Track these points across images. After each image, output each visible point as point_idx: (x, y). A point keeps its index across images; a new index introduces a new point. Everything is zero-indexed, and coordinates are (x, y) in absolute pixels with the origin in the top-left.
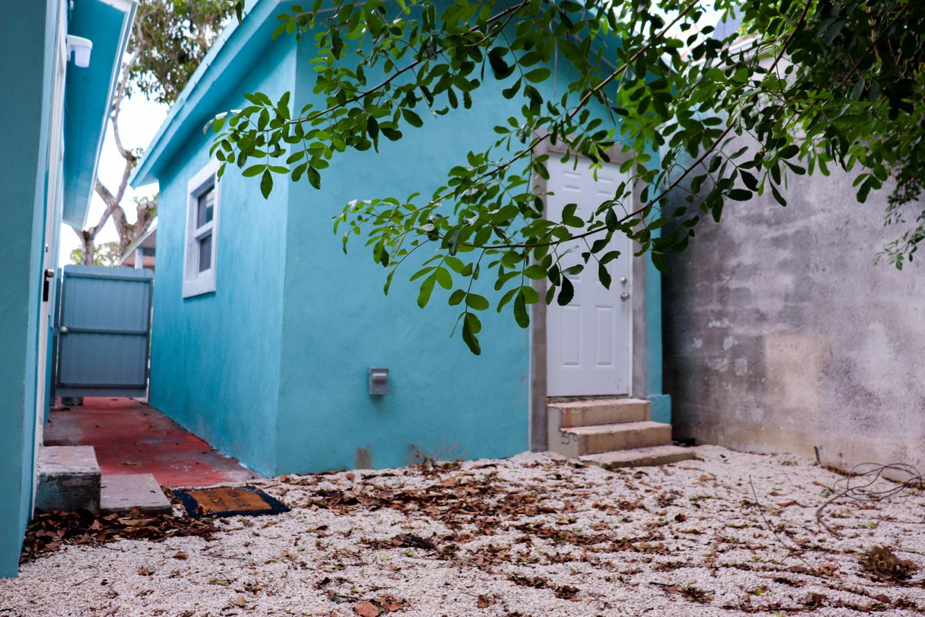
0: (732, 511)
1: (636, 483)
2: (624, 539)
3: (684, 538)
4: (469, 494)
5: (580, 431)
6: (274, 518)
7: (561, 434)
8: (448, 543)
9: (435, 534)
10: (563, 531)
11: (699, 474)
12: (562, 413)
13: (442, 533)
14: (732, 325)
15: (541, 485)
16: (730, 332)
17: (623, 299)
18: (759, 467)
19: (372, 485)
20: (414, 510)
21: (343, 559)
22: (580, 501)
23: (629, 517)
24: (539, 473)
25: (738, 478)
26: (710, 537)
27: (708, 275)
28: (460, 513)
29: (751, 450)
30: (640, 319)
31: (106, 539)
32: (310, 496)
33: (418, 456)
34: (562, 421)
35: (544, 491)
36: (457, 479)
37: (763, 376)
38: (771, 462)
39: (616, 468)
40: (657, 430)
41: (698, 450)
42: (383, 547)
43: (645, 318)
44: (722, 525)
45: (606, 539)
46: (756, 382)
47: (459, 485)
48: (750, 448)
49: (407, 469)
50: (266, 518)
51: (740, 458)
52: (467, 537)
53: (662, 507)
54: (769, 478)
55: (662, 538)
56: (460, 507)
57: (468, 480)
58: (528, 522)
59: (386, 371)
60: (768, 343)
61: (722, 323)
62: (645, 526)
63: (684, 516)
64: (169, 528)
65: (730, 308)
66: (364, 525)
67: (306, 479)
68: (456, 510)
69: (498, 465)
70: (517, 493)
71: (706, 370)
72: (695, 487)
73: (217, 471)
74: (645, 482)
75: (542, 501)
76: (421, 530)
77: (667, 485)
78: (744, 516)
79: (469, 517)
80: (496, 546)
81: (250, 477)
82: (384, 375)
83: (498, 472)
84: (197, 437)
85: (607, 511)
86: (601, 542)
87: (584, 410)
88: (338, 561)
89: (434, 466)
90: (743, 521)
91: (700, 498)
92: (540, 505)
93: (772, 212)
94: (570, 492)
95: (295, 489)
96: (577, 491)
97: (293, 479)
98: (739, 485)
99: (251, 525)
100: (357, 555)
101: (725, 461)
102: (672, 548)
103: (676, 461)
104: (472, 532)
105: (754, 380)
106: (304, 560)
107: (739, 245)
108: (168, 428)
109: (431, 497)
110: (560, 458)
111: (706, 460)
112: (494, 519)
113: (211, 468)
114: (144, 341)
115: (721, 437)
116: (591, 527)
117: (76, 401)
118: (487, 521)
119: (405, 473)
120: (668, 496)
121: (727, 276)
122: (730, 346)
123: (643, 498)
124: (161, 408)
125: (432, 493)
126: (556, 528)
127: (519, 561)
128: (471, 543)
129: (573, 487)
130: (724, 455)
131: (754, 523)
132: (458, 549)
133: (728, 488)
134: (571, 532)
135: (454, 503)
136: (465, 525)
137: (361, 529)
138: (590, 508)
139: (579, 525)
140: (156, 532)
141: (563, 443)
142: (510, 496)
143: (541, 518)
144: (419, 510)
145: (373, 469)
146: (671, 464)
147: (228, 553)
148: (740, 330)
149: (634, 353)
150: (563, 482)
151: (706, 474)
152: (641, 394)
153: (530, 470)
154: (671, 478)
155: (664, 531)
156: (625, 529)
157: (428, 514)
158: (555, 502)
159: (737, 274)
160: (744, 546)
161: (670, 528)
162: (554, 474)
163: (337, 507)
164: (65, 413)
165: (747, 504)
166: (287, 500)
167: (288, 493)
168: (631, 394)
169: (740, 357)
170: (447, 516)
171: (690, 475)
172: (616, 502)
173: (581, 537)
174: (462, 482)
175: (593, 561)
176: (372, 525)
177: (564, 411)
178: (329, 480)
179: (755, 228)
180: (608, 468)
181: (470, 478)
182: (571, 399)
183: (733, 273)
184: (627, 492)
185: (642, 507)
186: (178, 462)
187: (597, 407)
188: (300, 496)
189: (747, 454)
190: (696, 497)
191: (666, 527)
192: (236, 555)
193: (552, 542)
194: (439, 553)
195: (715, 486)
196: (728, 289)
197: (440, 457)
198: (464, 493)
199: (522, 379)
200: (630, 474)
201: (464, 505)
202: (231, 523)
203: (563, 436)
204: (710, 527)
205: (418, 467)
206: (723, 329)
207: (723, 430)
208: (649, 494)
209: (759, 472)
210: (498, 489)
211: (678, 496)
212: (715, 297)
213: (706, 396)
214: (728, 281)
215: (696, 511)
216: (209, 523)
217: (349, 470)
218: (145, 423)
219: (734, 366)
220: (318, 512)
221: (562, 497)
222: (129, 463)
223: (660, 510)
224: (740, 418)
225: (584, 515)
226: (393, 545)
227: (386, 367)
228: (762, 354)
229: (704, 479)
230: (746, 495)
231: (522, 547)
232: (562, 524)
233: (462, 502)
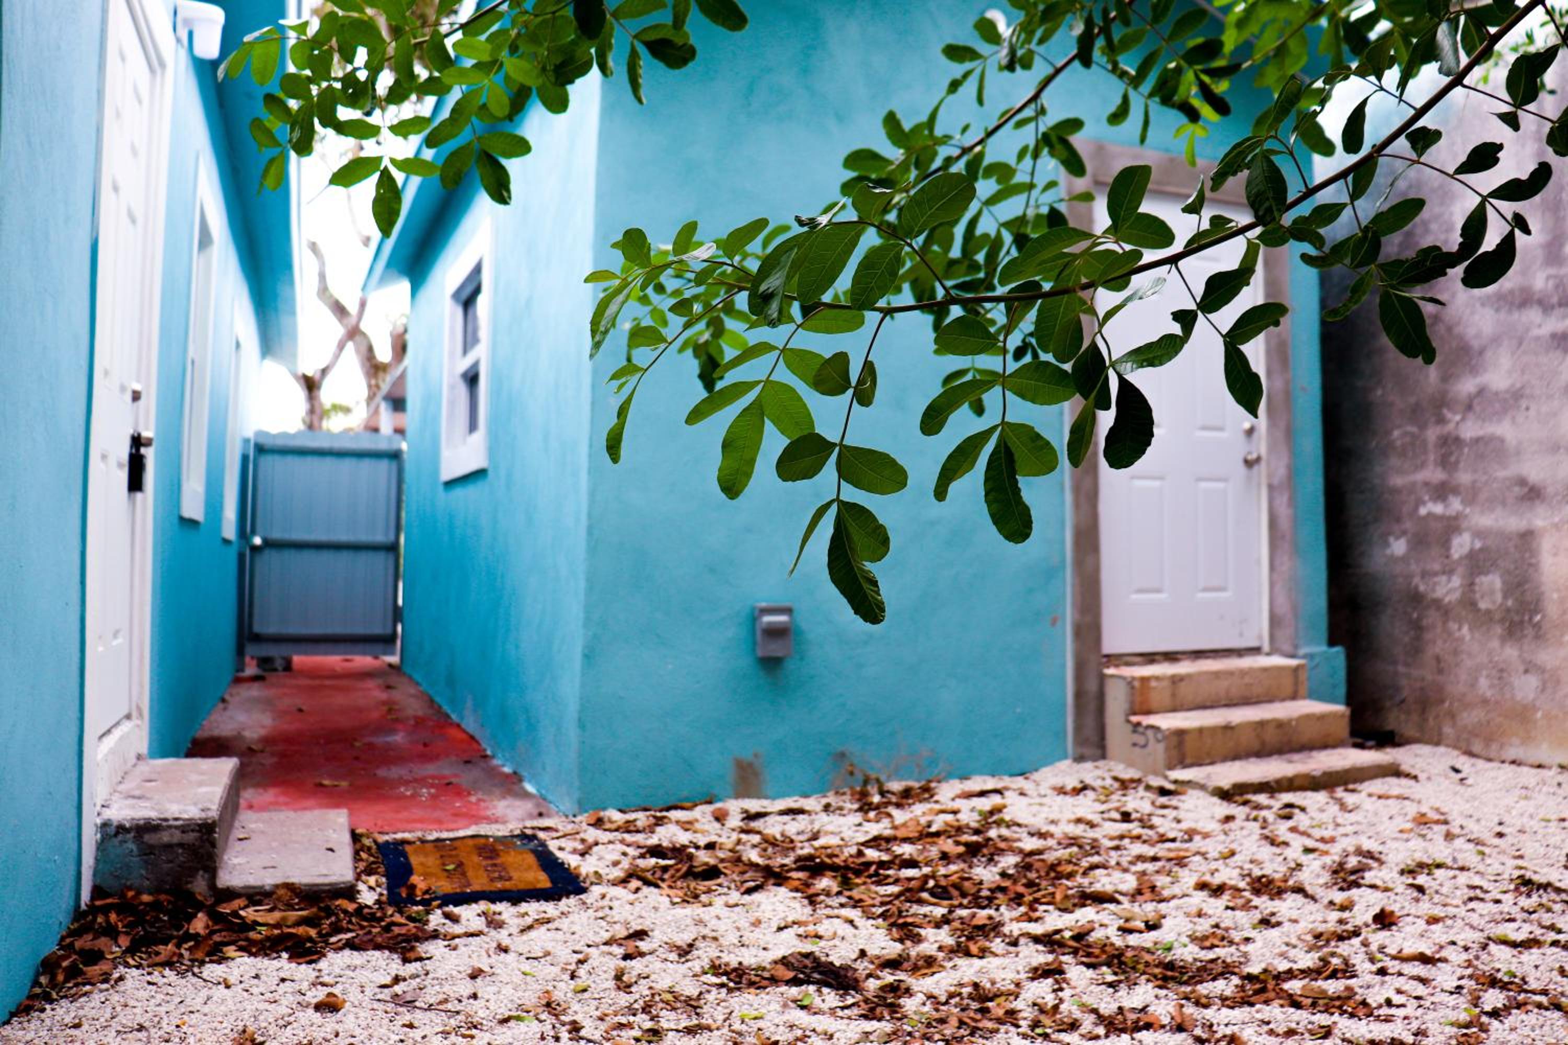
0: (1498, 902)
1: (1282, 829)
2: (1265, 971)
3: (1400, 974)
4: (945, 857)
5: (1168, 722)
6: (550, 908)
7: (1129, 728)
8: (889, 977)
9: (863, 953)
10: (1133, 948)
11: (1412, 809)
12: (1133, 688)
13: (877, 952)
14: (1468, 510)
15: (1092, 834)
16: (1464, 525)
17: (1249, 464)
18: (1536, 795)
19: (759, 833)
20: (828, 894)
21: (664, 1013)
22: (1169, 874)
23: (1273, 914)
24: (1086, 806)
25: (1496, 820)
26: (1460, 971)
27: (1416, 414)
28: (921, 902)
29: (1513, 757)
30: (1282, 502)
31: (208, 955)
32: (634, 858)
33: (852, 773)
34: (1132, 703)
35: (1095, 847)
36: (923, 821)
37: (1536, 611)
38: (1559, 784)
39: (1241, 794)
40: (1322, 717)
41: (1400, 755)
42: (751, 984)
43: (1292, 502)
44: (1479, 937)
45: (1227, 970)
46: (1522, 622)
47: (926, 835)
48: (1512, 752)
49: (831, 799)
50: (533, 908)
51: (1492, 774)
52: (930, 962)
53: (1342, 889)
54: (1563, 820)
55: (1347, 971)
56: (922, 889)
57: (947, 824)
58: (1060, 926)
59: (788, 611)
60: (1546, 545)
61: (1446, 507)
62: (1309, 938)
63: (1392, 913)
64: (337, 929)
65: (1464, 477)
66: (722, 926)
67: (635, 820)
68: (911, 894)
69: (1007, 789)
70: (1040, 852)
71: (1416, 598)
72: (1407, 840)
73: (480, 800)
74: (1302, 828)
75: (1092, 873)
76: (836, 942)
77: (1346, 835)
78: (1525, 915)
79: (939, 912)
80: (988, 985)
81: (535, 812)
82: (783, 618)
83: (1005, 806)
84: (464, 731)
85: (1226, 896)
86: (1214, 979)
87: (1176, 680)
88: (652, 1019)
89: (882, 793)
90: (1527, 928)
91: (1421, 866)
92: (1085, 881)
93: (1551, 283)
94: (1150, 851)
95: (610, 842)
96: (1160, 850)
97: (611, 821)
98: (1500, 835)
99: (499, 925)
100: (692, 1005)
101: (1462, 780)
102: (1376, 999)
103: (1362, 781)
104: (940, 948)
105: (1516, 618)
106: (578, 1018)
107: (1481, 352)
108: (420, 713)
109: (868, 864)
110: (1128, 774)
111: (1422, 776)
112: (990, 918)
113: (469, 794)
114: (391, 558)
115: (1448, 730)
116: (1193, 939)
117: (279, 664)
118: (976, 922)
119: (827, 808)
120: (1353, 862)
121: (1455, 413)
122: (1466, 550)
123: (1299, 866)
124: (417, 677)
125: (872, 854)
126: (1118, 942)
127: (1036, 1024)
128: (937, 976)
129: (1155, 838)
130: (1458, 766)
131: (1552, 936)
132: (908, 992)
133: (1477, 842)
134: (1148, 951)
135: (910, 879)
136: (928, 932)
137: (715, 939)
138: (1190, 891)
139: (1164, 935)
140: (310, 939)
141: (1135, 745)
142: (1028, 860)
143: (1087, 914)
144: (839, 893)
145: (766, 797)
146: (1351, 787)
147: (431, 996)
148: (1485, 520)
149: (1272, 567)
150: (1134, 828)
151: (1424, 809)
152: (1287, 648)
153: (1069, 800)
154: (1352, 817)
155: (1350, 949)
156: (1265, 945)
157: (856, 903)
158: (1117, 875)
159: (1477, 408)
160: (1543, 999)
161: (1365, 944)
162: (1117, 809)
163: (679, 883)
164: (256, 685)
165: (1526, 885)
166: (586, 867)
167: (595, 849)
168: (1266, 647)
169: (1487, 573)
170: (894, 909)
171: (1394, 812)
172: (1243, 876)
173: (1170, 966)
174: (933, 829)
175: (1198, 1032)
176: (738, 929)
177: (1137, 684)
178: (678, 822)
179: (1516, 315)
180: (1225, 795)
181: (949, 818)
182: (1150, 658)
183: (1469, 407)
184: (1266, 852)
185: (1299, 890)
186: (415, 780)
187: (1201, 674)
188: (616, 857)
189: (1506, 765)
190: (1412, 864)
191: (1356, 941)
192: (446, 1001)
193: (1110, 978)
194: (866, 1001)
195: (1449, 837)
196: (1458, 440)
197: (896, 774)
198: (934, 852)
199: (1054, 622)
200: (1269, 808)
201: (931, 883)
202: (463, 920)
203: (1134, 731)
204: (1453, 943)
205: (852, 795)
206: (1449, 518)
207: (1452, 716)
208: (1311, 856)
209: (1538, 807)
210: (1002, 845)
211: (1375, 864)
212: (1432, 457)
213: (1416, 649)
214: (1458, 423)
215: (1417, 900)
216: (419, 921)
217: (720, 800)
218: (384, 703)
219: (1473, 592)
220: (640, 895)
221: (1131, 863)
222: (326, 782)
223: (1339, 897)
224: (1489, 694)
225: (1178, 908)
226: (774, 981)
227: (785, 604)
228: (1535, 566)
229: (1422, 821)
230: (1520, 862)
231: (1042, 990)
232: (1130, 931)
233: (926, 878)
